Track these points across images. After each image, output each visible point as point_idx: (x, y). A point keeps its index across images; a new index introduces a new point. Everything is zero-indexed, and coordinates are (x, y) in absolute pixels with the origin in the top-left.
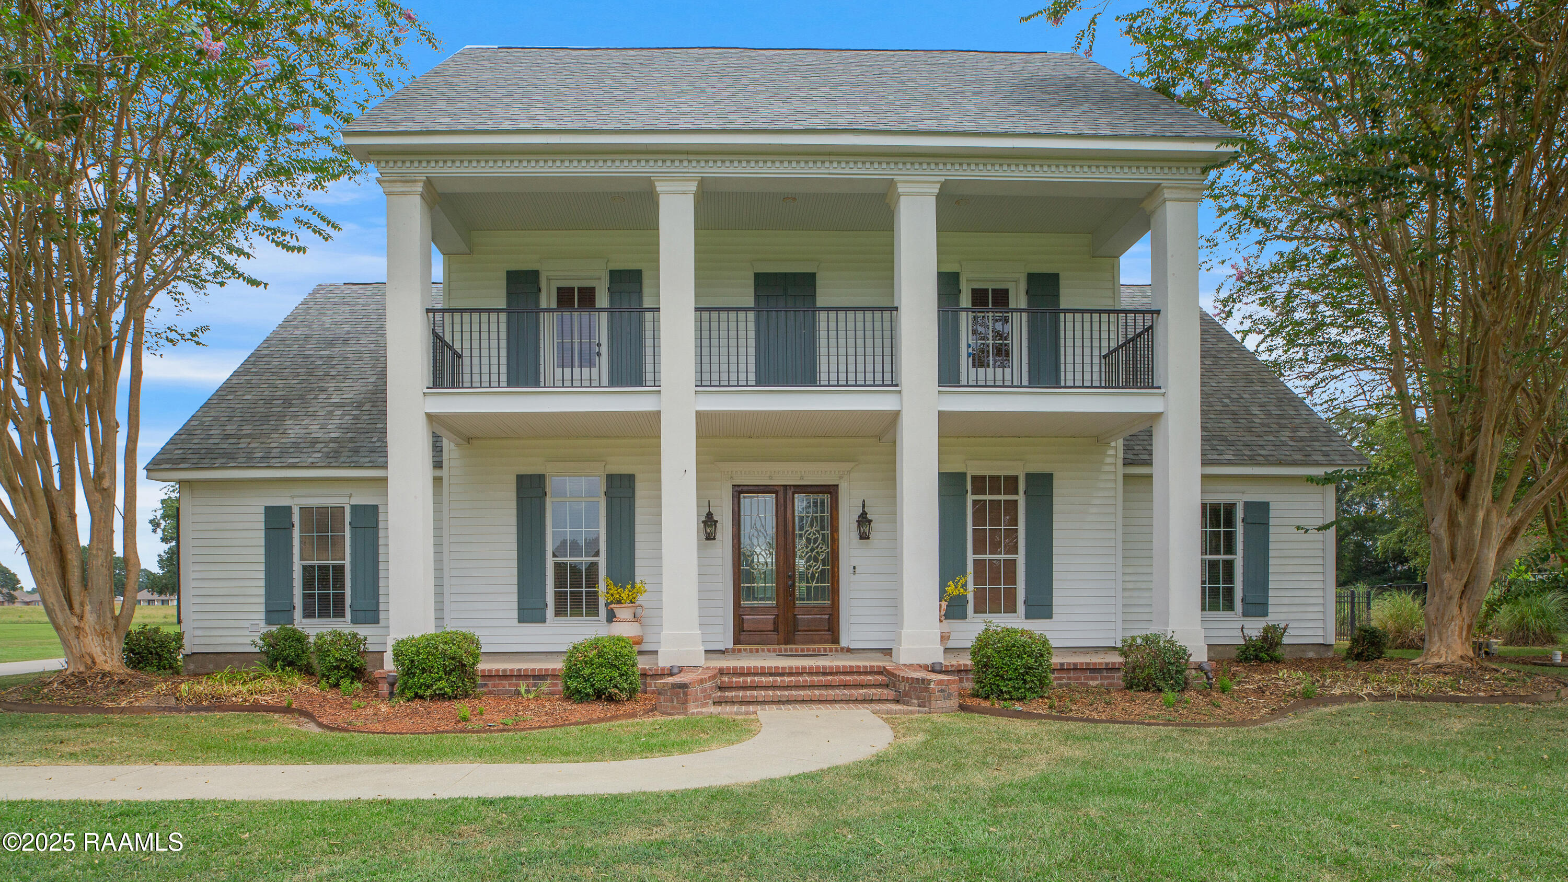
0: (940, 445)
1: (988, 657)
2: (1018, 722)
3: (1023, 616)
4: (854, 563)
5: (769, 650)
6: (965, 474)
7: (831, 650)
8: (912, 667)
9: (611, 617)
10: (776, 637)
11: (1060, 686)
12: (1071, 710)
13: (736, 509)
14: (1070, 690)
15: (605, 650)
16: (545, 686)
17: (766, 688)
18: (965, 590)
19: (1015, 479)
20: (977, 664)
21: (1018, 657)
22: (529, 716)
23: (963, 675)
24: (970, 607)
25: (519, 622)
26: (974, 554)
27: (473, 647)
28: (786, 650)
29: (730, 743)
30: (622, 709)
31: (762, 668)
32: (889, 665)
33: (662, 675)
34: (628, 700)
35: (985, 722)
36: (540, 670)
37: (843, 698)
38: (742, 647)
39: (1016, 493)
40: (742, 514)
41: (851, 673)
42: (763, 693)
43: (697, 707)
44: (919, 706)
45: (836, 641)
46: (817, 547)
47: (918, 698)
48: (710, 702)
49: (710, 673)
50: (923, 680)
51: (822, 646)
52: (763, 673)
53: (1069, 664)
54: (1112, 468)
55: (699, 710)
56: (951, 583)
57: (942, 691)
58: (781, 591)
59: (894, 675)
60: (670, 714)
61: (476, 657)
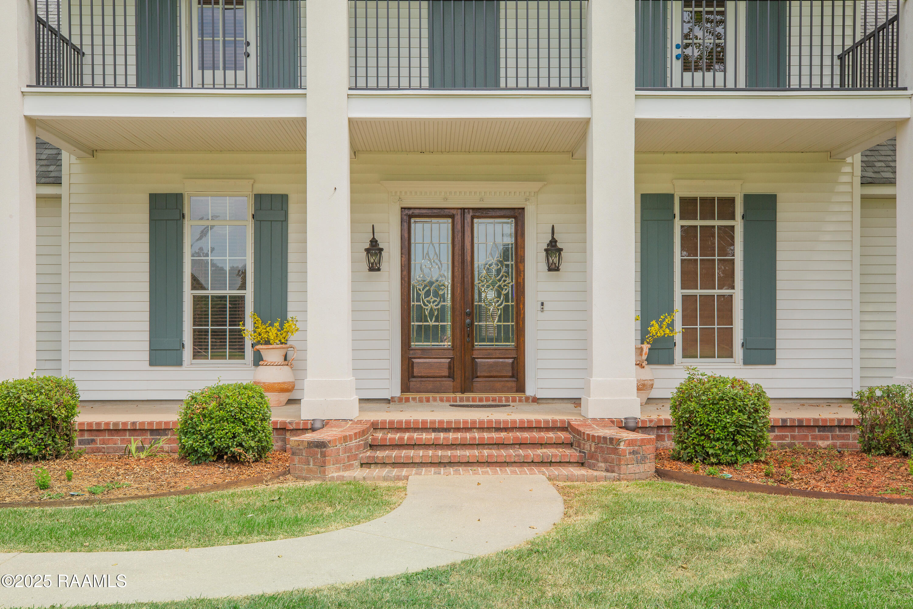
0: (637, 162)
1: (691, 412)
2: (723, 494)
3: (741, 362)
4: (541, 299)
5: (442, 400)
6: (672, 196)
7: (514, 400)
8: (602, 422)
9: (258, 360)
10: (451, 384)
11: (782, 446)
12: (792, 479)
13: (406, 235)
14: (795, 452)
15: (227, 401)
16: (162, 442)
17: (426, 446)
18: (672, 331)
19: (731, 201)
20: (678, 419)
21: (727, 412)
22: (129, 481)
23: (664, 432)
24: (678, 351)
25: (151, 364)
26: (682, 288)
27: (66, 398)
28: (461, 400)
29: (356, 520)
30: (247, 472)
31: (424, 422)
32: (574, 419)
33: (305, 430)
34: (256, 461)
35: (682, 495)
36: (159, 423)
37: (516, 459)
38: (410, 395)
39: (733, 217)
40: (412, 241)
41: (530, 429)
42: (421, 453)
43: (339, 469)
44: (607, 470)
45: (521, 388)
46: (500, 280)
47: (605, 461)
48: (356, 463)
49: (359, 428)
50: (611, 439)
51: (503, 395)
52: (424, 428)
53: (793, 420)
54: (848, 188)
55: (341, 473)
56: (654, 322)
57: (634, 453)
58: (458, 331)
59: (578, 432)
60: (305, 479)
61: (70, 409)
